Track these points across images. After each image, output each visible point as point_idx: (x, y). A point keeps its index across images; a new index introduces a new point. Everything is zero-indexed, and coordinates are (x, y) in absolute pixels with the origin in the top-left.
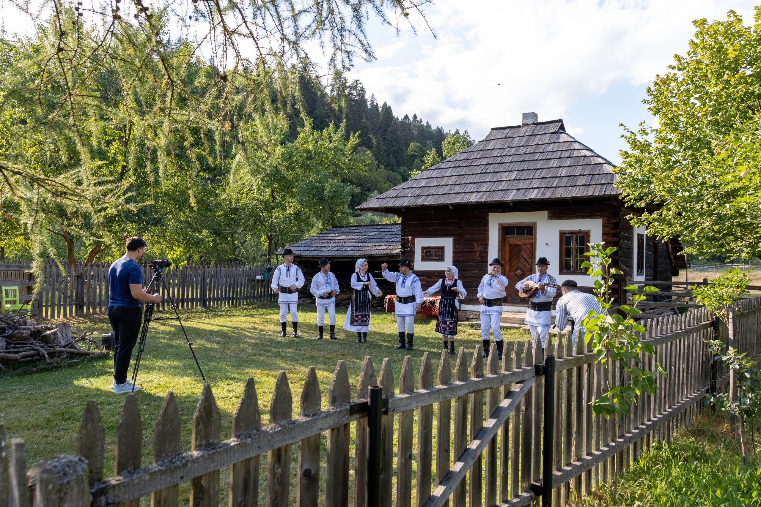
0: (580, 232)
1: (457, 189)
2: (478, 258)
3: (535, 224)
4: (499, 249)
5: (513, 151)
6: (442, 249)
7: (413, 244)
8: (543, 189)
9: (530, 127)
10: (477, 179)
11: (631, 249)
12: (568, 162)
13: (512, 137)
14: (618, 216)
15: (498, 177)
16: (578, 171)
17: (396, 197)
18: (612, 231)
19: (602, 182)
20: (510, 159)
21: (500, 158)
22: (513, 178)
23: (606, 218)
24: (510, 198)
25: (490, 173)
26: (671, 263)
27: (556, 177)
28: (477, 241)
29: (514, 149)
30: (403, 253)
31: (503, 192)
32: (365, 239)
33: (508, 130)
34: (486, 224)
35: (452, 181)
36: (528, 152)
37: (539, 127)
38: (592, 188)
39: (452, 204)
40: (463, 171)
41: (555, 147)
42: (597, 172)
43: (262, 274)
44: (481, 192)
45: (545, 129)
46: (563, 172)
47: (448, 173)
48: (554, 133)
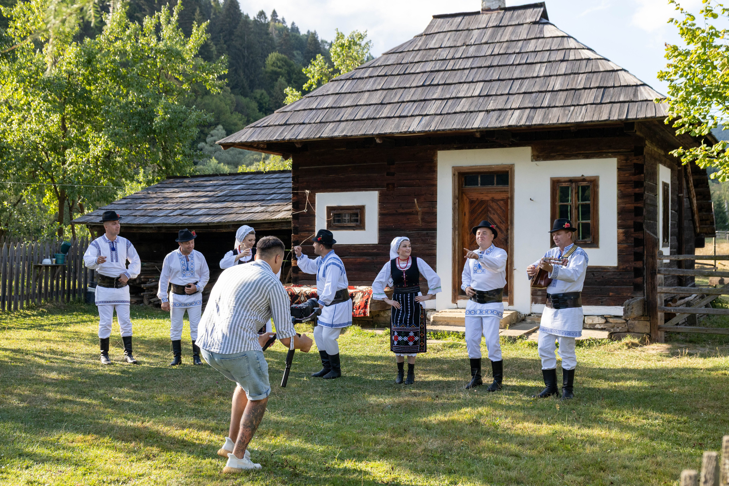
0: (583, 179)
1: (386, 111)
2: (420, 224)
3: (511, 167)
4: (454, 209)
5: (471, 51)
6: (361, 209)
7: (313, 203)
8: (528, 111)
9: (495, 13)
10: (418, 95)
11: (655, 206)
12: (563, 68)
13: (468, 30)
14: (642, 153)
15: (452, 91)
16: (581, 81)
17: (285, 124)
18: (633, 178)
19: (622, 99)
20: (468, 64)
21: (452, 62)
22: (477, 93)
23: (623, 157)
24: (476, 125)
25: (438, 85)
26: (695, 228)
27: (546, 91)
28: (418, 196)
29: (472, 49)
30: (295, 216)
31: (463, 116)
32: (225, 195)
33: (459, 19)
34: (432, 169)
35: (377, 98)
36: (496, 52)
37: (508, 14)
38: (606, 109)
39: (380, 136)
40: (395, 83)
41: (540, 45)
42: (611, 84)
43: (53, 257)
44: (426, 115)
45: (518, 17)
46: (557, 84)
47: (369, 85)
48: (535, 23)
